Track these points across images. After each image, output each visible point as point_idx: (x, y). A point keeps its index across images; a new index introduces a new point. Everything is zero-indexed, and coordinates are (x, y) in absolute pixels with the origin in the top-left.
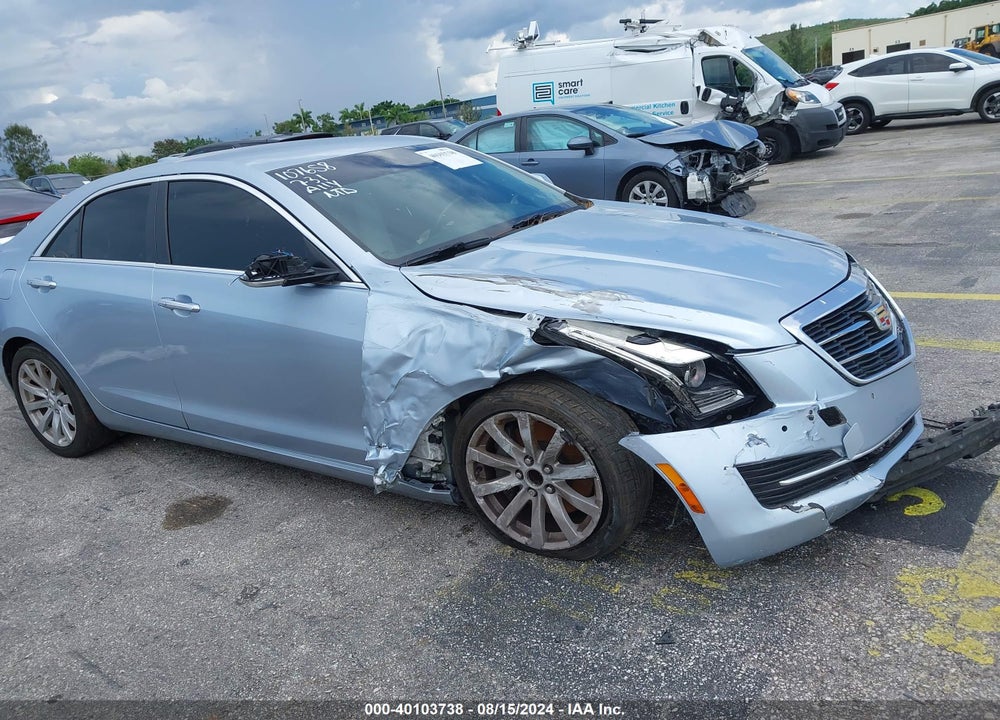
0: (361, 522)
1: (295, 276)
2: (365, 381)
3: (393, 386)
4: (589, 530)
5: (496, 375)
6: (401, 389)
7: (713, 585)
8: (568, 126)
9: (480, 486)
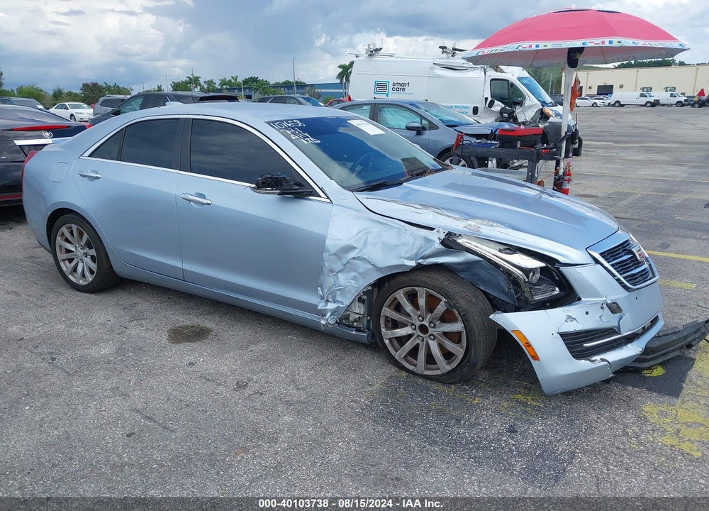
0: (304, 349)
1: (287, 189)
2: (325, 259)
3: (342, 264)
4: (455, 364)
5: (413, 264)
6: (347, 267)
7: (535, 403)
8: (407, 114)
9: (388, 332)
